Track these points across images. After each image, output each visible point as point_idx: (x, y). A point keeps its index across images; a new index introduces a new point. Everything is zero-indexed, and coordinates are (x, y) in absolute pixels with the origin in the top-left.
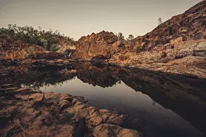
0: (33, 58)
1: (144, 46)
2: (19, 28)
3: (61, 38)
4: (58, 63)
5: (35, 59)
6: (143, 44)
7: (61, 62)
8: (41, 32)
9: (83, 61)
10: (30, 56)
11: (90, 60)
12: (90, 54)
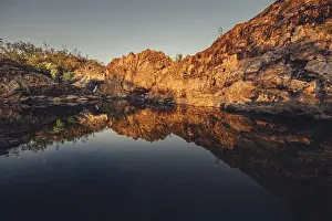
0: (25, 94)
1: (193, 71)
2: (8, 44)
3: (83, 61)
4: (67, 101)
5: (28, 95)
6: (191, 67)
7: (74, 100)
8: (47, 53)
9: (114, 99)
10: (17, 91)
11: (124, 96)
12: (125, 87)
